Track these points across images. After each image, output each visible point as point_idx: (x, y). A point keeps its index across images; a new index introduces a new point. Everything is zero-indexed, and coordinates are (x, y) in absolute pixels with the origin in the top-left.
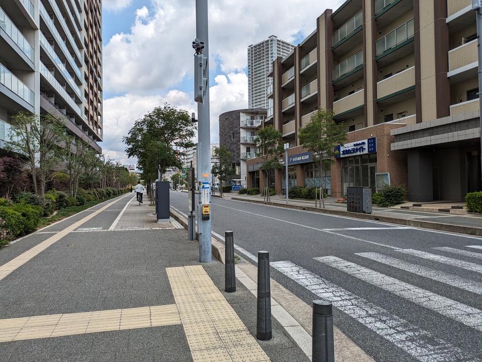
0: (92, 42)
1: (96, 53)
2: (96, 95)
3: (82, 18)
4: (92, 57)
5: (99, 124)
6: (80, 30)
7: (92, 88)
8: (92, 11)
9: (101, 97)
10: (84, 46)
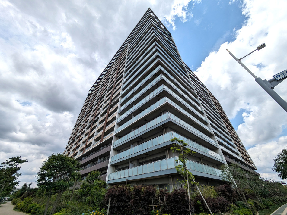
0: (231, 131)
1: (234, 134)
2: (243, 150)
3: (224, 125)
4: (234, 136)
5: (251, 161)
6: (225, 129)
7: (240, 147)
8: (226, 122)
9: (245, 150)
10: (229, 134)
